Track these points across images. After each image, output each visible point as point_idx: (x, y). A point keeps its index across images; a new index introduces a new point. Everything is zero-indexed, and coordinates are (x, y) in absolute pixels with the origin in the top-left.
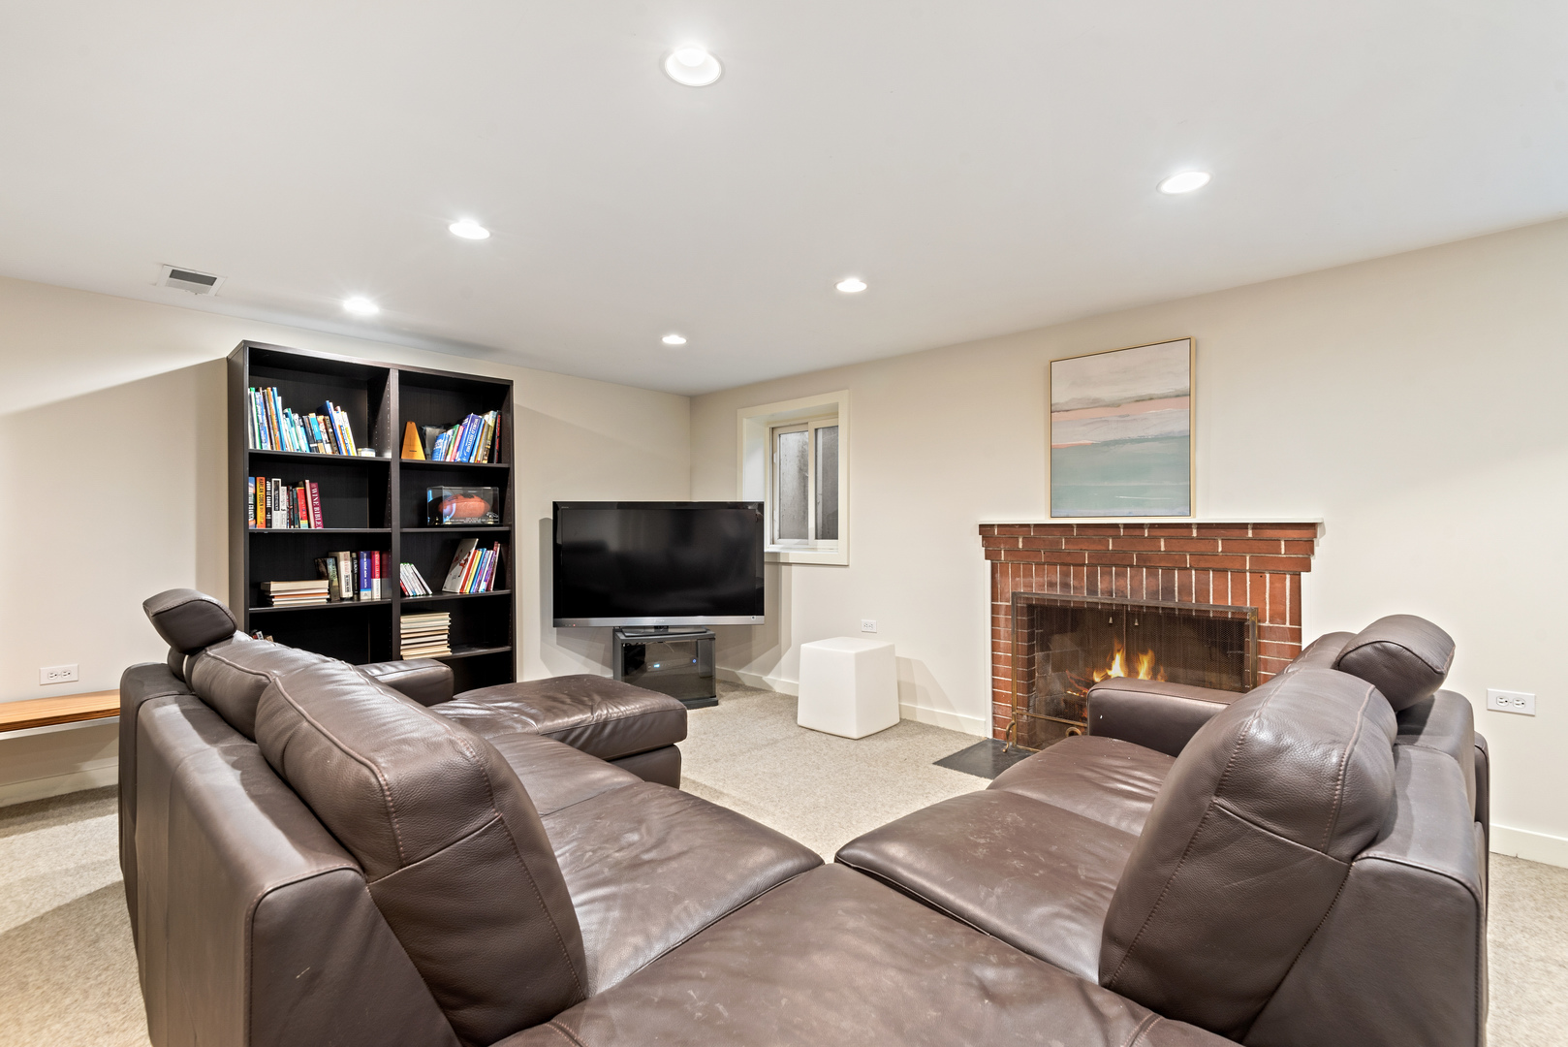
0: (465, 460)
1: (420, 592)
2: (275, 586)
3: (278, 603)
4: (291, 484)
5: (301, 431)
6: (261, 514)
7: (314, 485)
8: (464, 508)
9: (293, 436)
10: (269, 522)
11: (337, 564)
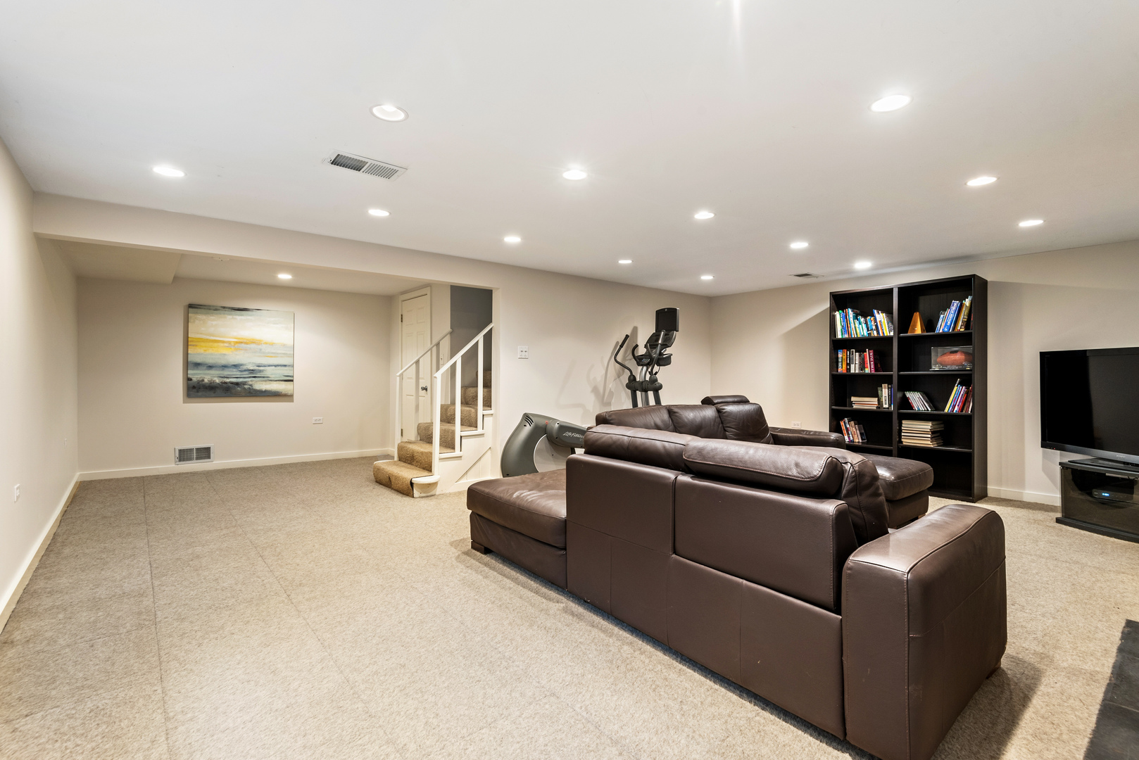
0: (946, 330)
1: (922, 408)
2: (853, 399)
3: (855, 406)
4: (861, 351)
5: (864, 326)
6: (844, 366)
7: (871, 351)
8: (946, 360)
9: (860, 329)
10: (849, 370)
11: (882, 391)
